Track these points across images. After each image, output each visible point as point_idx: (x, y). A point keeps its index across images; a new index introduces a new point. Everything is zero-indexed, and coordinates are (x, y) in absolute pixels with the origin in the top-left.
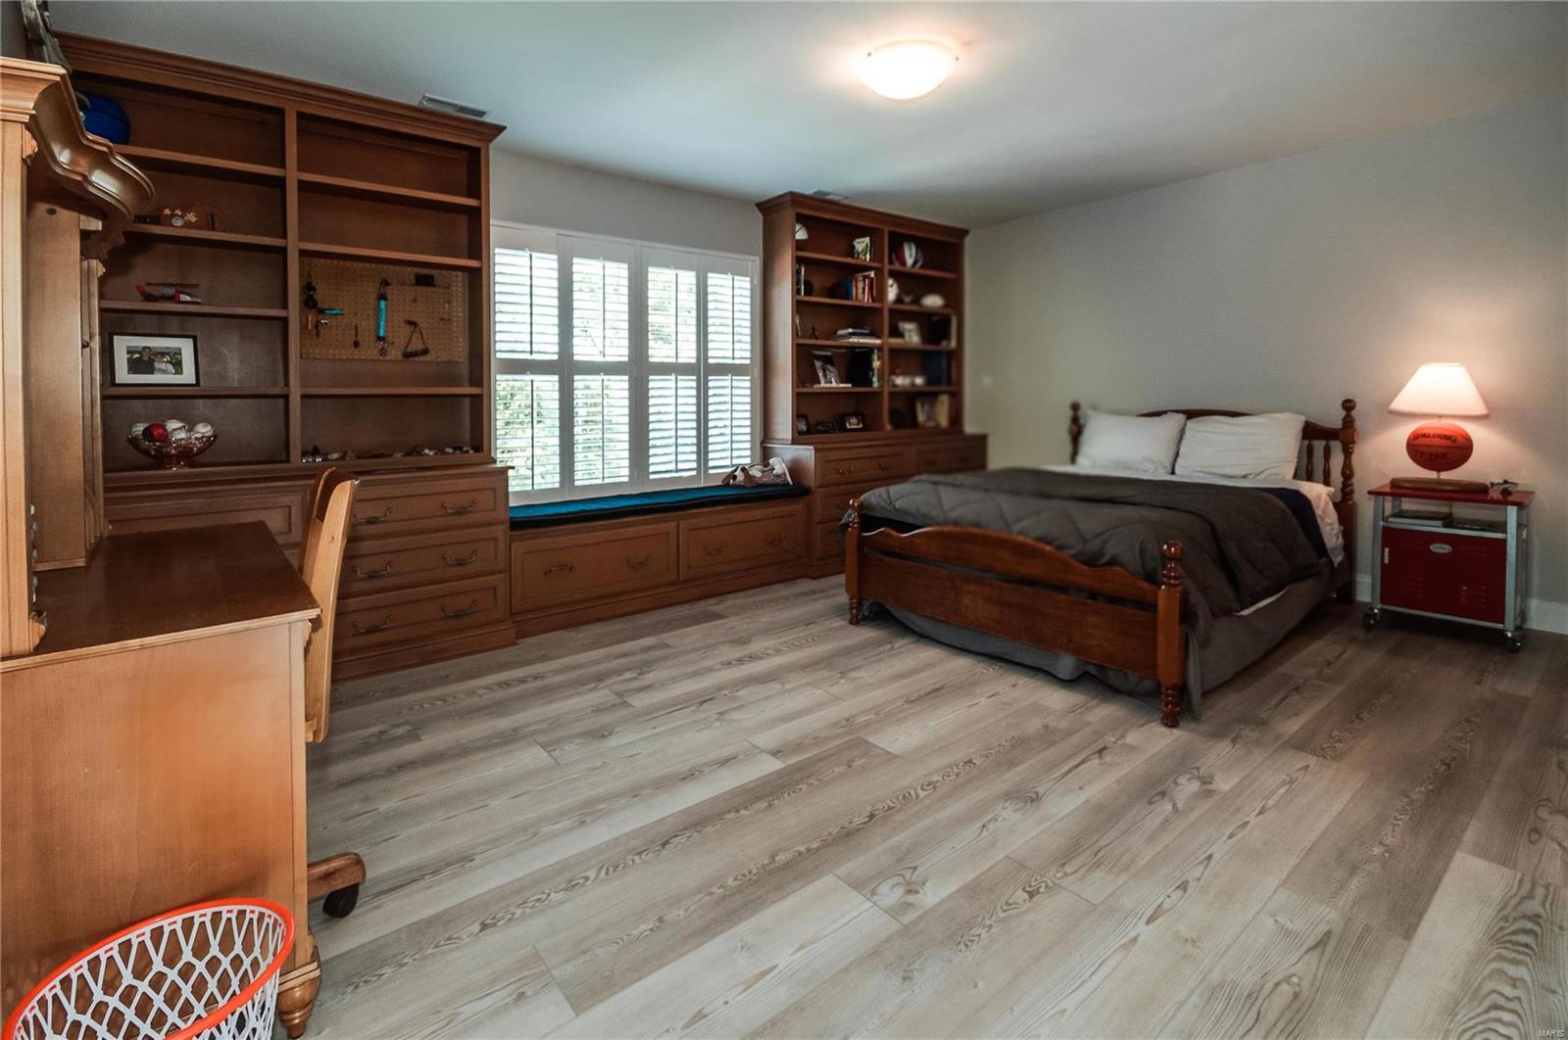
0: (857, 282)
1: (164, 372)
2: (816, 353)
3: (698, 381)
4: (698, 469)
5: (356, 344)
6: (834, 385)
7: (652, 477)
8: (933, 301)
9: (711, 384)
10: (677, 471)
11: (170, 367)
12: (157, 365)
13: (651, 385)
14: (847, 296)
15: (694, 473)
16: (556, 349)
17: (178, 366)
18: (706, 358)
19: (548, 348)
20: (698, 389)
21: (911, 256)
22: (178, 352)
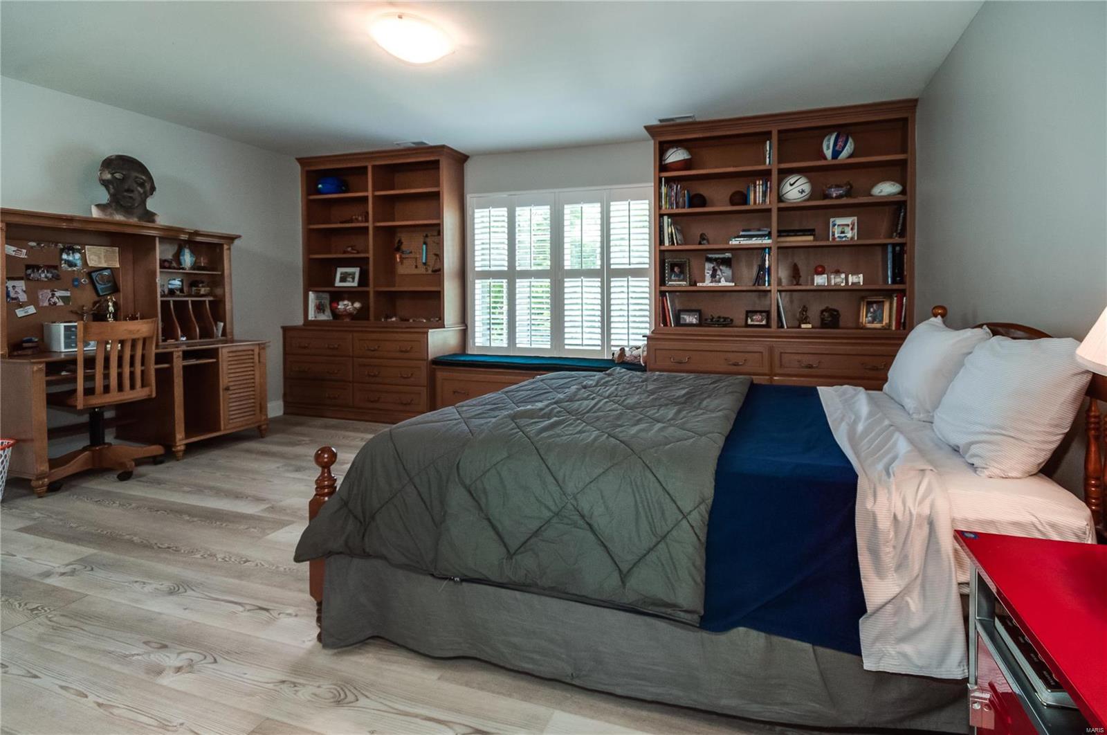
0: (755, 187)
1: (349, 282)
2: (710, 256)
3: (602, 282)
4: (602, 346)
5: (416, 267)
6: (723, 283)
7: (567, 347)
8: (886, 189)
9: (612, 284)
10: (582, 345)
11: (351, 280)
12: (348, 279)
13: (566, 285)
14: (745, 200)
15: (599, 348)
16: (506, 263)
17: (353, 278)
18: (609, 264)
19: (501, 263)
20: (602, 287)
21: (828, 148)
22: (354, 273)
